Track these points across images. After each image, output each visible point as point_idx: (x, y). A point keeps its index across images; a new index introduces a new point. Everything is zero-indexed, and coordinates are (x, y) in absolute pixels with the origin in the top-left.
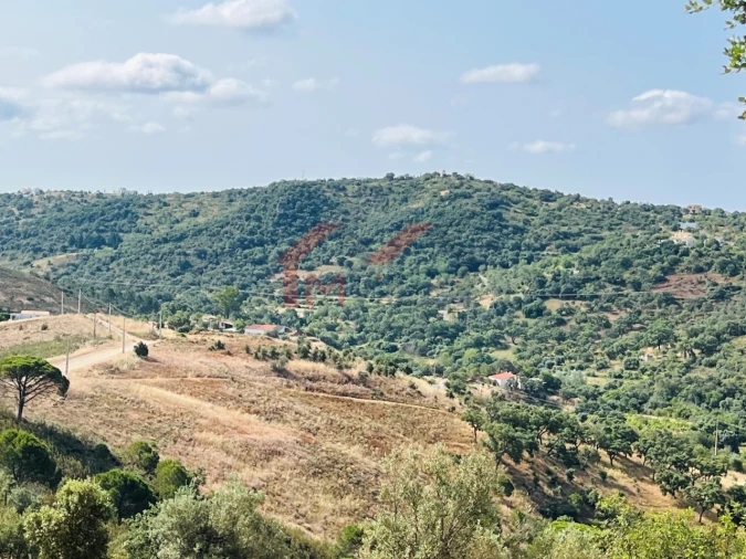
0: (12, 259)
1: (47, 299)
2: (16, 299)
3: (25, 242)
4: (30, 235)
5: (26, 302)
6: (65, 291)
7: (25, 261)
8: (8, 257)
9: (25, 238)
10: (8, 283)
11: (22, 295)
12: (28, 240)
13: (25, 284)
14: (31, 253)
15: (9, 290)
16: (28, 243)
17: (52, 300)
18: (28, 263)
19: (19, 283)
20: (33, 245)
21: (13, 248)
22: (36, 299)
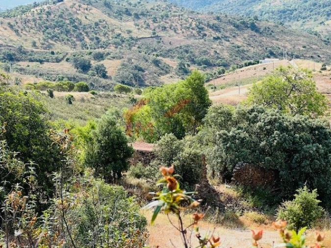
0: (315, 21)
1: (314, 47)
2: (296, 48)
3: (322, 10)
4: (326, 6)
5: (302, 48)
6: (325, 41)
7: (321, 21)
8: (313, 20)
9: (323, 7)
10: (293, 38)
11: (300, 44)
12: (325, 9)
13: (302, 38)
14: (326, 16)
15: (293, 42)
16: (325, 11)
17: (316, 47)
18: (323, 22)
19: (299, 38)
20: (328, 12)
21: (316, 14)
22: (307, 47)
